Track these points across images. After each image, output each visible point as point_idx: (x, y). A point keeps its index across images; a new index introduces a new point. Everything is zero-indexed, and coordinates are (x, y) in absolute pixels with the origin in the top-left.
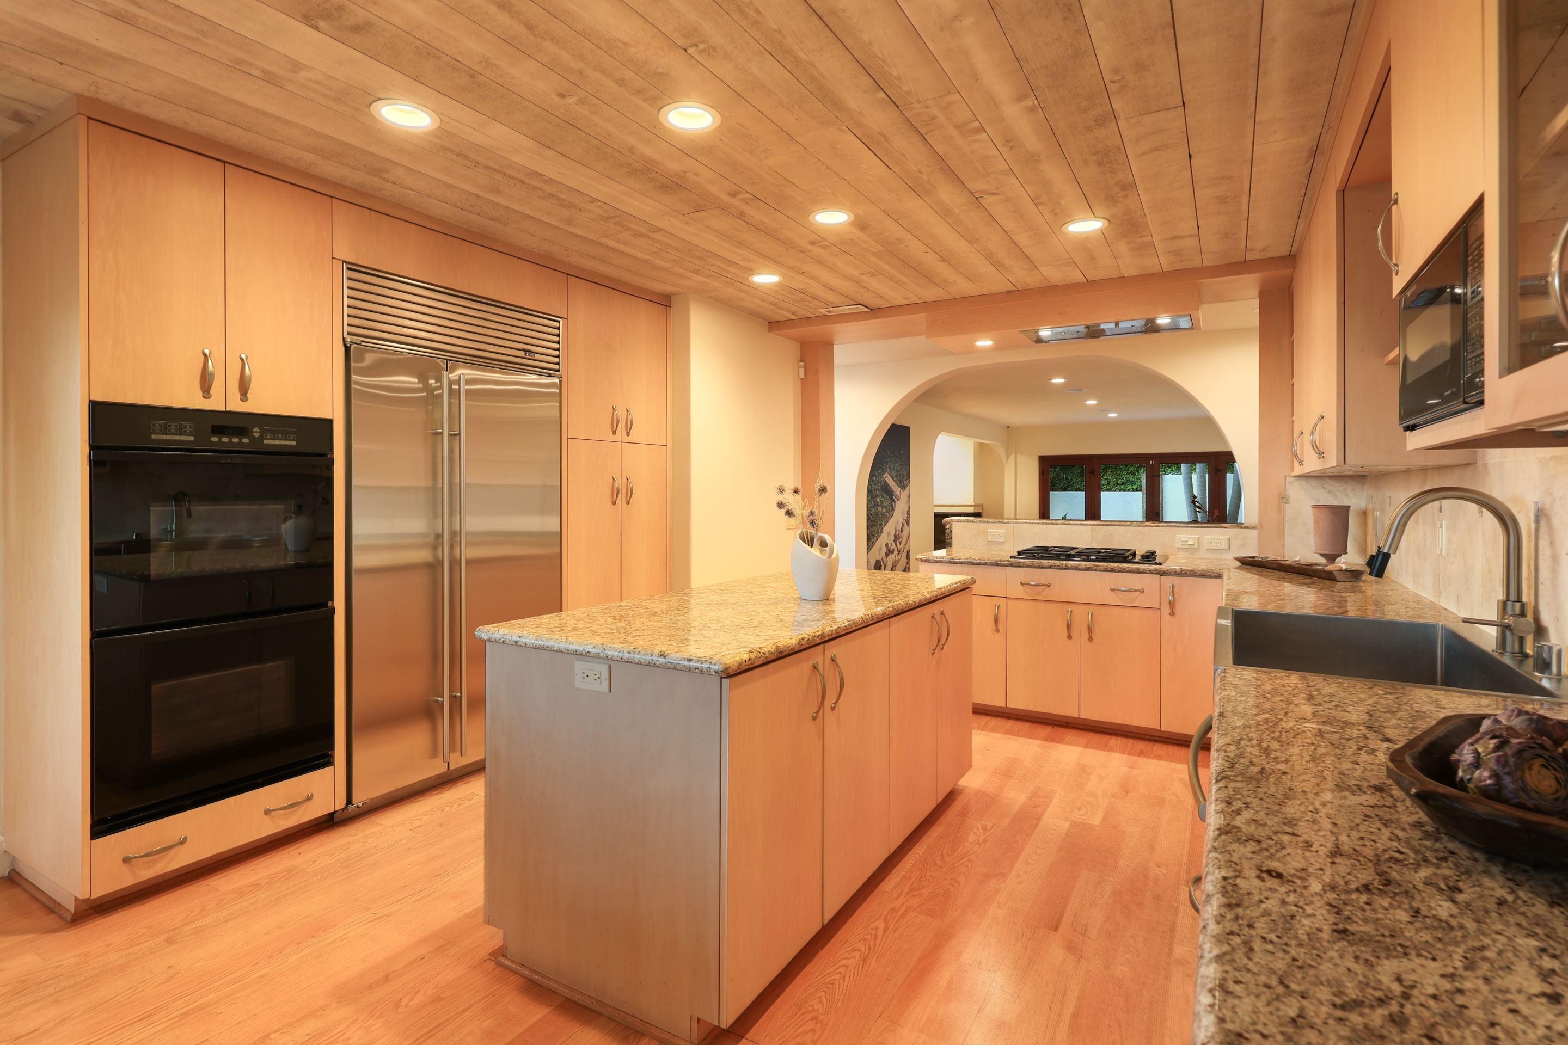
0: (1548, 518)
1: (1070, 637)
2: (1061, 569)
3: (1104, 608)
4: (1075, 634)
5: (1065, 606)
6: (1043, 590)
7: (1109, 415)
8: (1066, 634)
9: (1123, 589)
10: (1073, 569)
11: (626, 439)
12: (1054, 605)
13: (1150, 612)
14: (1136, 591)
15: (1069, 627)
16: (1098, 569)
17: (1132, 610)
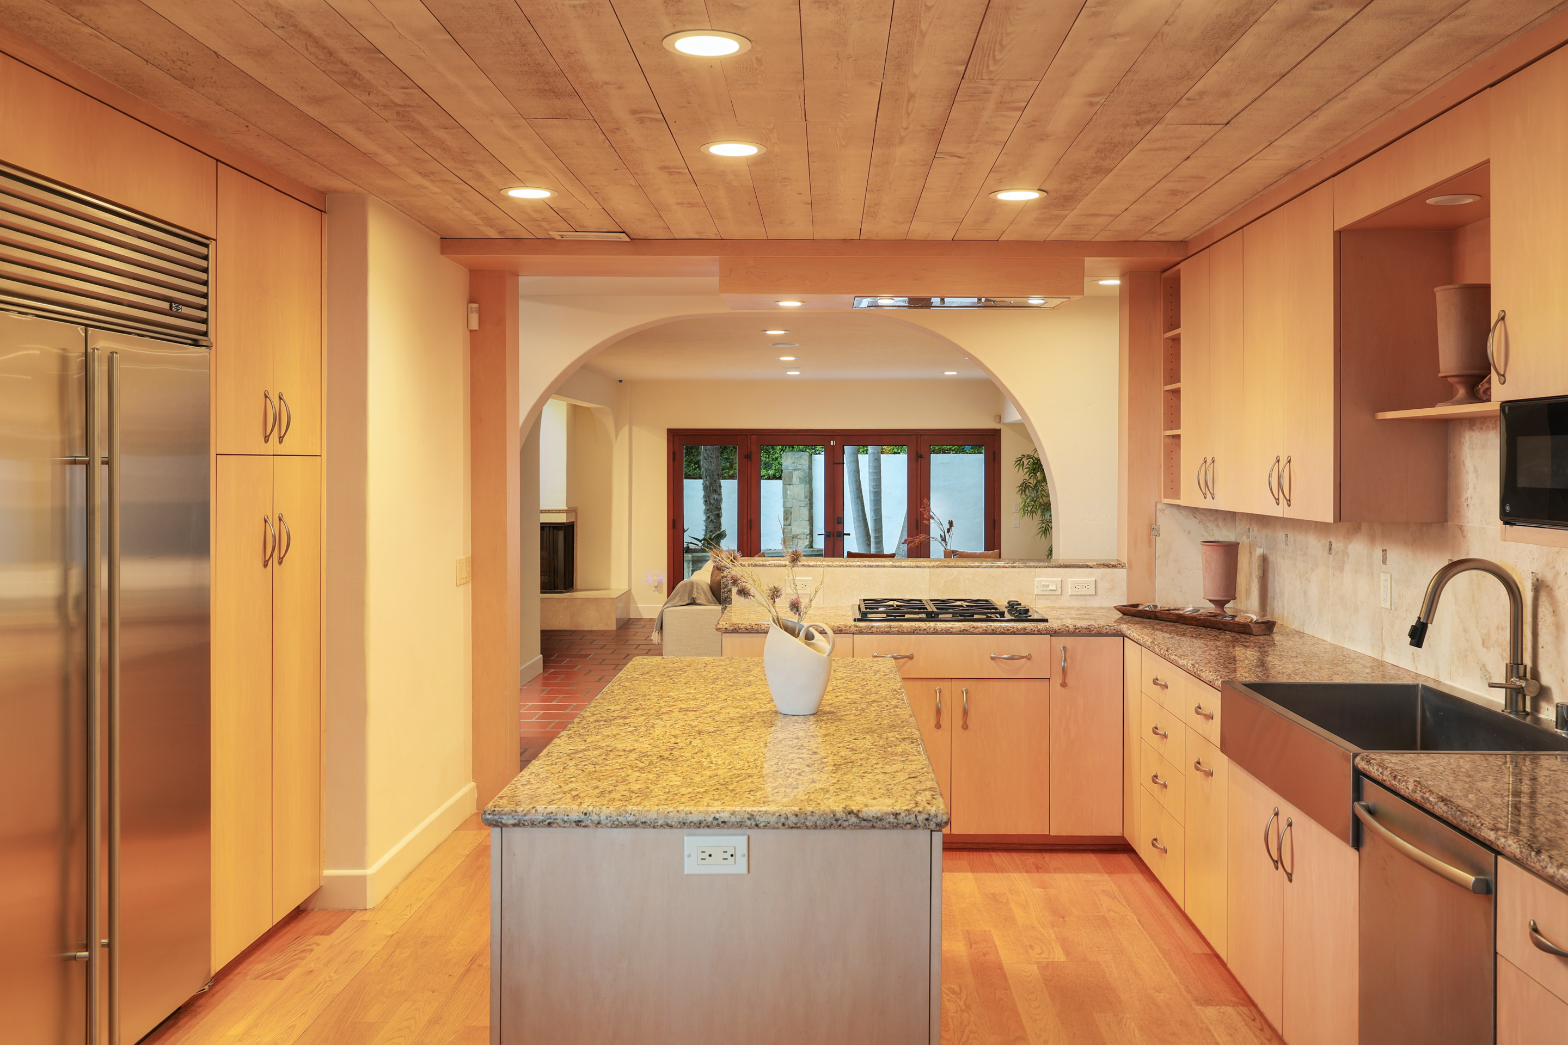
0: (1549, 589)
1: (938, 726)
2: (928, 633)
3: (982, 683)
4: (945, 722)
5: (932, 683)
6: (904, 664)
7: (788, 373)
8: (933, 722)
9: (1005, 656)
10: (943, 634)
11: (280, 449)
12: (918, 683)
13: (1038, 683)
14: (1022, 657)
15: (939, 712)
16: (976, 631)
17: (1016, 683)
